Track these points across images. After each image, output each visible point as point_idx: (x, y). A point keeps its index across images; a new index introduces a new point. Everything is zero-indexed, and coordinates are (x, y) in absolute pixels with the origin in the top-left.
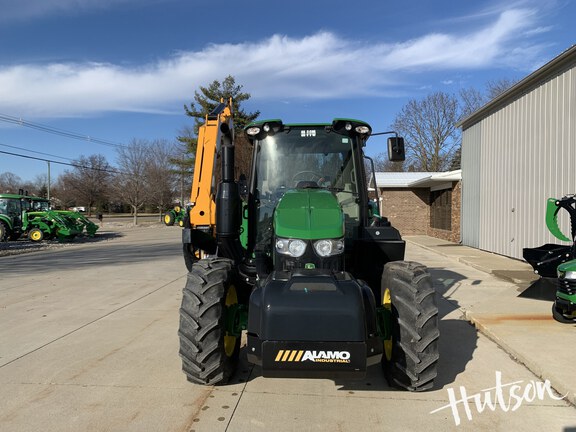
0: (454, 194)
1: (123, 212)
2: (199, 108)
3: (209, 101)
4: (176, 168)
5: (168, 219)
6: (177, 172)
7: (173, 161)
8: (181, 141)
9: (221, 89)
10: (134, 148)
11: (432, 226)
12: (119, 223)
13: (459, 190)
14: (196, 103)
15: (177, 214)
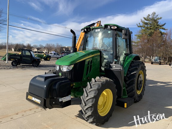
2: (142, 24)
3: (146, 21)
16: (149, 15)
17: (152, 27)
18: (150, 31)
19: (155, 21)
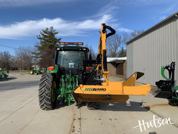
0: (124, 64)
1: (15, 70)
2: (42, 36)
3: (45, 34)
4: (34, 55)
5: (31, 73)
6: (34, 57)
7: (33, 53)
8: (36, 47)
9: (49, 30)
10: (20, 49)
11: (117, 74)
12: (14, 74)
13: (126, 63)
14: (41, 35)
15: (35, 71)
16: (47, 29)
17: (51, 40)
18: (50, 44)
19: (53, 34)
